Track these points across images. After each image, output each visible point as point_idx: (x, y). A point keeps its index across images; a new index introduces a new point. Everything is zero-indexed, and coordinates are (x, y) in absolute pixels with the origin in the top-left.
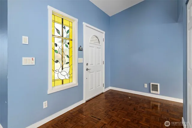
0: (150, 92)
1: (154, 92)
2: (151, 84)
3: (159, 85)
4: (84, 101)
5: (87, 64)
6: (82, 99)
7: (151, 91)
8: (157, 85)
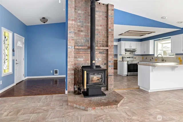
0: (53, 75)
1: (56, 74)
2: (54, 70)
3: (58, 70)
4: (15, 84)
5: (16, 60)
6: (13, 82)
7: (55, 74)
8: (57, 70)
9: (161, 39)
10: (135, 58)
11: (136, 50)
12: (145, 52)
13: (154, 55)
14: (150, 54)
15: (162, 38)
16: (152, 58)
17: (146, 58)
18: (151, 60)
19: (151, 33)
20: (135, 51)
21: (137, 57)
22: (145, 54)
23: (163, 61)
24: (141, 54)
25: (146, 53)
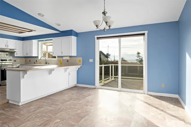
9: (44, 39)
10: (15, 61)
11: (15, 50)
12: (27, 54)
13: (37, 57)
14: (33, 56)
15: (46, 39)
16: (36, 61)
17: (30, 61)
18: (35, 63)
19: (31, 31)
20: (15, 52)
21: (18, 60)
22: (27, 56)
23: (46, 63)
24: (23, 56)
25: (29, 55)
